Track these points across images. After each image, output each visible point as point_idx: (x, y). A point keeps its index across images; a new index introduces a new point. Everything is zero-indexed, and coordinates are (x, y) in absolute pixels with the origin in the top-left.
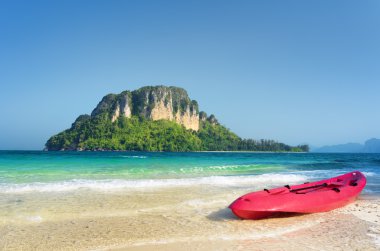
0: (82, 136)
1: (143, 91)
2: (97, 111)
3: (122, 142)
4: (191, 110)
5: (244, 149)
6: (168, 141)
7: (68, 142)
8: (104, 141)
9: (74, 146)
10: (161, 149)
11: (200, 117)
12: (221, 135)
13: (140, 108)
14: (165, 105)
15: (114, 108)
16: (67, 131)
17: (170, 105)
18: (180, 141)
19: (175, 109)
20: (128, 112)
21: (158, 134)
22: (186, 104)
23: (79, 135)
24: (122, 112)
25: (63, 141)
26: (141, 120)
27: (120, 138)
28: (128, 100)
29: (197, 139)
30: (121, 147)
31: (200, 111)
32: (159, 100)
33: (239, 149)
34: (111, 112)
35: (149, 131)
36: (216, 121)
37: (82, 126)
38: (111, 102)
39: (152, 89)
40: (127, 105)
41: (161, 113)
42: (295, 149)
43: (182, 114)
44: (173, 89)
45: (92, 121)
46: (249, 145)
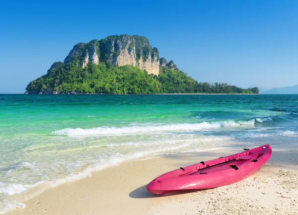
0: (57, 81)
1: (109, 40)
2: (69, 59)
3: (92, 86)
4: (153, 56)
5: (200, 91)
6: (132, 84)
7: (45, 87)
8: (76, 85)
9: (50, 89)
10: (126, 92)
11: (161, 63)
12: (179, 79)
13: (106, 55)
14: (129, 52)
15: (84, 56)
16: (44, 77)
17: (133, 52)
18: (143, 85)
19: (138, 56)
20: (96, 59)
21: (123, 79)
22: (148, 51)
23: (54, 80)
24: (91, 59)
25: (40, 86)
26: (108, 66)
27: (90, 83)
28: (96, 48)
29: (158, 83)
30: (91, 90)
31: (160, 57)
32: (123, 48)
33: (196, 91)
34: (82, 59)
35: (115, 76)
36: (174, 66)
37: (57, 72)
38: (82, 50)
39: (117, 38)
40: (95, 53)
41: (126, 59)
42: (246, 91)
43: (145, 60)
44: (137, 38)
45: (65, 67)
46: (204, 88)
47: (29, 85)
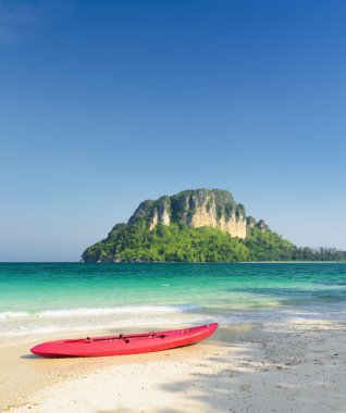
0: (119, 246)
1: (182, 196)
2: (134, 219)
3: (161, 253)
4: (237, 214)
5: (299, 259)
6: (211, 250)
7: (104, 253)
8: (142, 252)
9: (110, 257)
10: (203, 259)
11: (248, 223)
12: (273, 243)
13: (179, 214)
14: (208, 210)
15: (152, 215)
16: (103, 241)
17: (213, 210)
18: (225, 250)
19: (219, 215)
20: (166, 219)
21: (200, 243)
22: (231, 208)
23: (115, 246)
24: (160, 219)
25: (99, 252)
26: (181, 228)
27: (159, 248)
28: (167, 206)
29: (245, 248)
30: (160, 257)
31: (247, 215)
32: (201, 205)
33: (294, 258)
34: (149, 219)
35: (191, 240)
36: (266, 226)
37: (119, 235)
38: (149, 209)
39: (192, 193)
40: (165, 212)
41: (203, 219)
43: (227, 220)
44: (216, 192)
45: (128, 230)
46: (305, 254)
47: (86, 252)
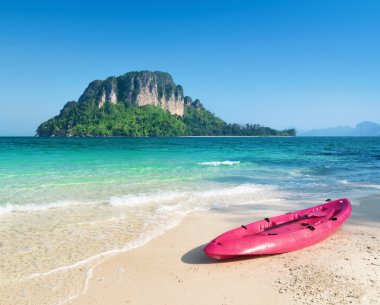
0: (71, 122)
1: (128, 76)
2: (84, 98)
3: (109, 128)
4: (176, 95)
5: (229, 134)
6: (154, 126)
7: (57, 129)
8: (92, 127)
9: (63, 131)
10: (147, 134)
11: (185, 102)
12: (206, 120)
13: (125, 93)
14: (151, 91)
15: (100, 94)
16: (56, 118)
17: (155, 90)
18: (166, 126)
19: (160, 95)
20: (114, 98)
21: (144, 120)
22: (171, 88)
23: (67, 122)
24: (108, 98)
25: (52, 128)
26: (127, 106)
27: (107, 124)
28: (114, 86)
29: (183, 124)
30: (108, 132)
31: (185, 95)
32: (144, 85)
33: (224, 133)
34: (98, 99)
35: (135, 117)
36: (201, 105)
37: (71, 113)
38: (97, 89)
39: (137, 74)
40: (112, 92)
41: (146, 98)
42: (281, 133)
43: (167, 99)
44: (158, 74)
45: (79, 107)
46: (233, 129)
47: (40, 127)
